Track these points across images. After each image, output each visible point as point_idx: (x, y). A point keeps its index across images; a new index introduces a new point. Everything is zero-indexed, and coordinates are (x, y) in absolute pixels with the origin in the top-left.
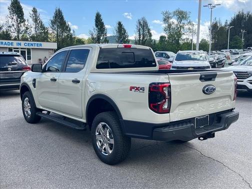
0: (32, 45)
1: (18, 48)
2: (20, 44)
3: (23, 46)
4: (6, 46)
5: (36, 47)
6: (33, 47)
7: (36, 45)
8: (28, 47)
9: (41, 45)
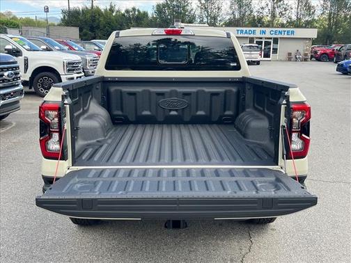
0: (280, 33)
1: (261, 38)
2: (264, 32)
3: (268, 35)
4: (246, 35)
5: (286, 36)
6: (282, 36)
7: (286, 33)
8: (276, 36)
9: (293, 32)
